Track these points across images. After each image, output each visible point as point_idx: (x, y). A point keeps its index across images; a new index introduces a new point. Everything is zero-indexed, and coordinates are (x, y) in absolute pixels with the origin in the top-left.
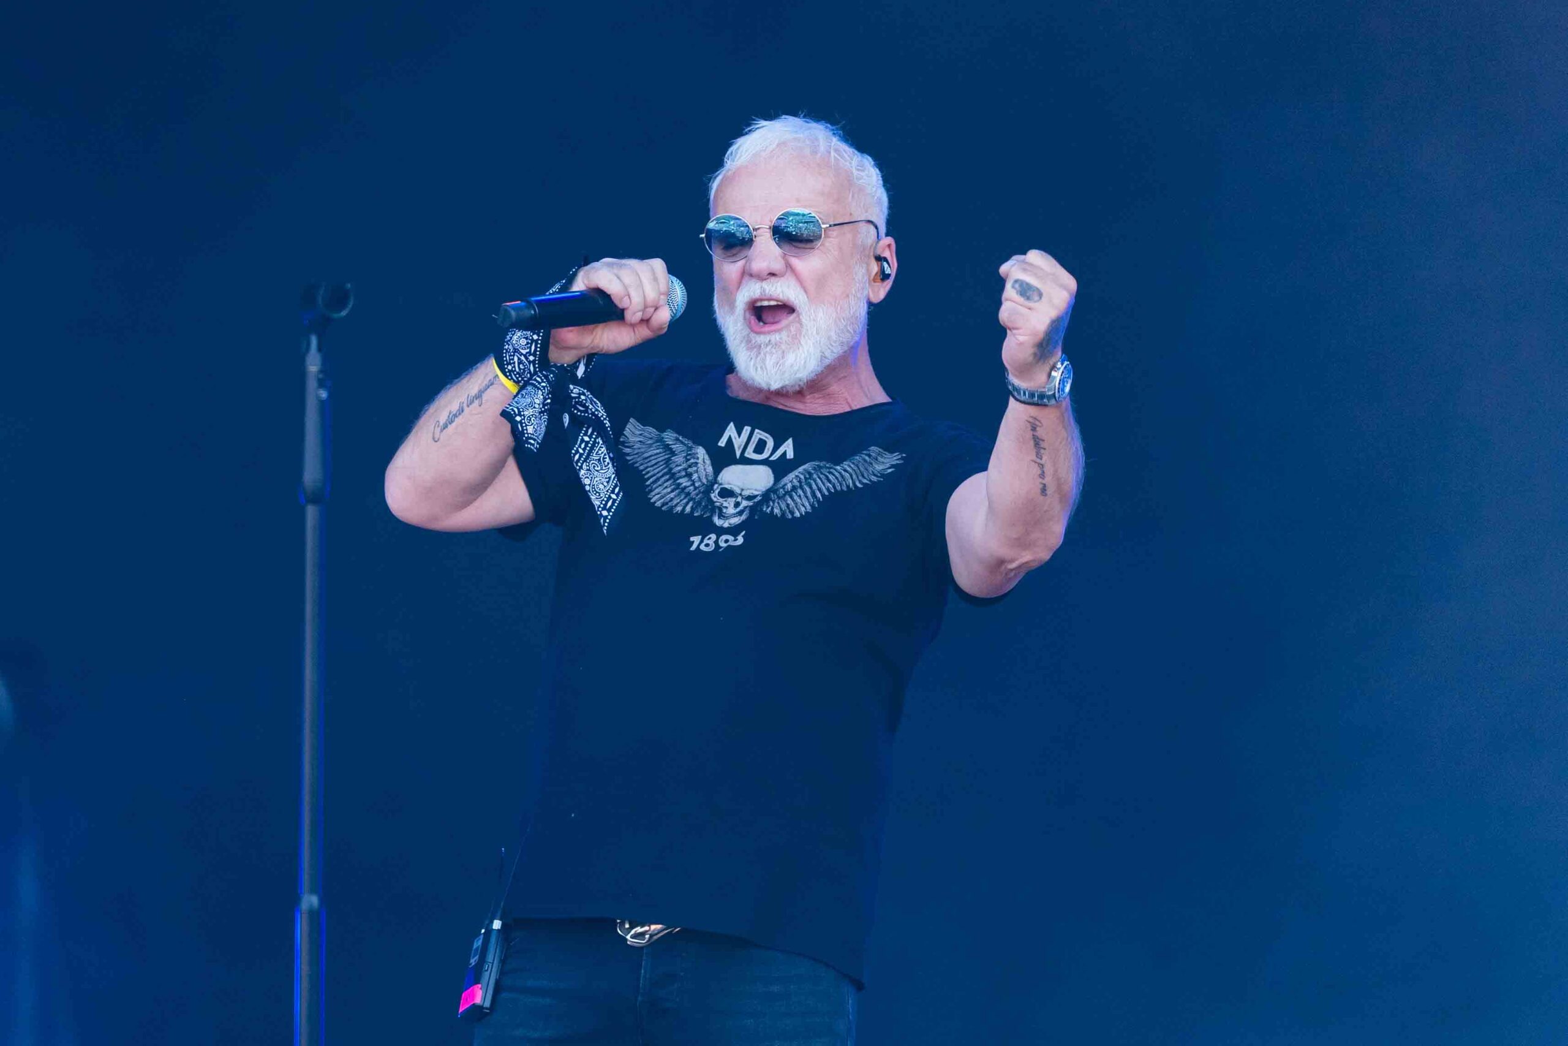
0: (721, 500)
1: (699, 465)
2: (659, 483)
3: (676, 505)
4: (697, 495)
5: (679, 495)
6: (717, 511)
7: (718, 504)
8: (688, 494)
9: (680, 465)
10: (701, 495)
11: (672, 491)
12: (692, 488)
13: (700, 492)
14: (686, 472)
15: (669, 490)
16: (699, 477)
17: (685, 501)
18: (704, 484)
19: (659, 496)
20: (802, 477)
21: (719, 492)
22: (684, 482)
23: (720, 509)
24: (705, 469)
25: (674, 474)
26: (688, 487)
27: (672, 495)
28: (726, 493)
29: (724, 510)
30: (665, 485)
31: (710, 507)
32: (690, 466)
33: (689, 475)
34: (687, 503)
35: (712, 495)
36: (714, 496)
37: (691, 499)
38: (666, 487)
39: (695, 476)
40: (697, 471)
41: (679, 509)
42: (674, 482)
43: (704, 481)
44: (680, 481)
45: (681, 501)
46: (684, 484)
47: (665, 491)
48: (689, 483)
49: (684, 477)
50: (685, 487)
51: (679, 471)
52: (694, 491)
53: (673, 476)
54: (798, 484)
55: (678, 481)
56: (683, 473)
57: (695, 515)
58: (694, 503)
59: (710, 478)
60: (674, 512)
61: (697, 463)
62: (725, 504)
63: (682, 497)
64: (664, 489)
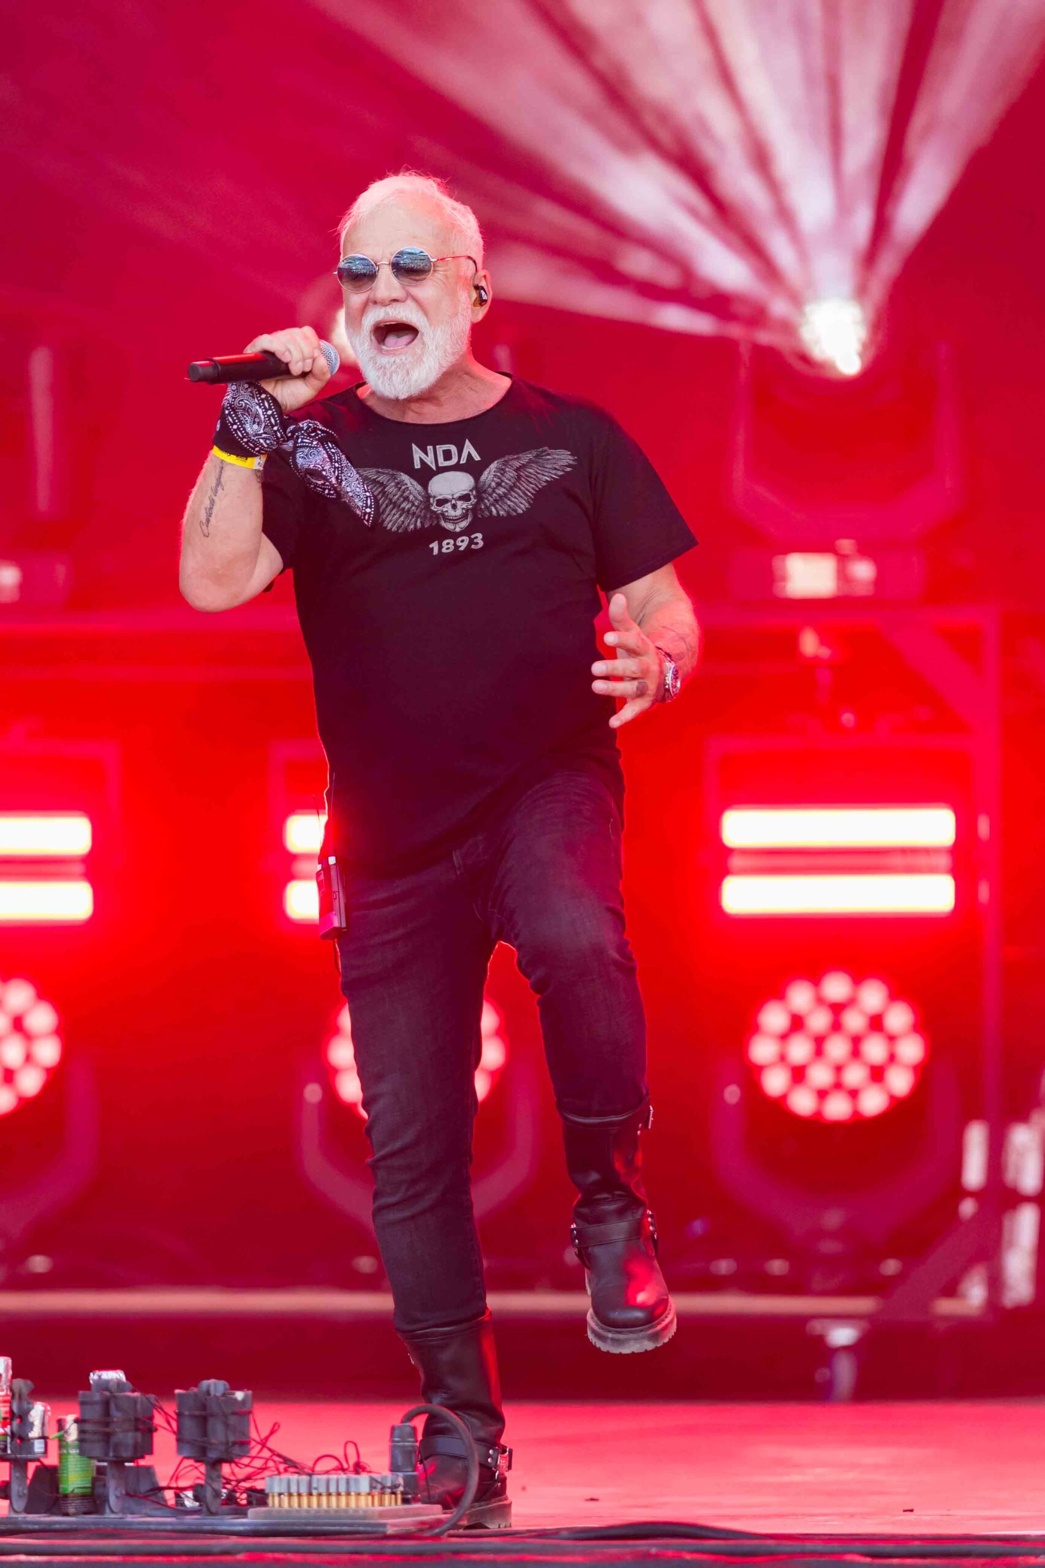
0: (440, 508)
1: (410, 488)
2: (387, 512)
3: (408, 525)
4: (421, 512)
5: (407, 517)
6: (441, 516)
7: (439, 512)
8: (414, 514)
9: (396, 495)
10: (424, 511)
11: (401, 516)
12: (413, 508)
13: (422, 509)
14: (403, 497)
15: (397, 516)
16: (414, 496)
17: (413, 519)
18: (421, 502)
19: (391, 523)
20: (498, 474)
21: (437, 505)
22: (406, 505)
23: (443, 514)
24: (416, 489)
25: (395, 503)
26: (411, 507)
27: (402, 519)
28: (441, 502)
29: (446, 514)
30: (393, 512)
31: (434, 516)
32: (404, 492)
33: (406, 499)
34: (416, 521)
35: (433, 508)
36: (434, 508)
37: (417, 518)
38: (394, 514)
39: (411, 497)
40: (410, 492)
41: (412, 527)
42: (398, 509)
43: (420, 498)
44: (403, 505)
45: (411, 520)
46: (407, 507)
47: (395, 517)
48: (410, 505)
49: (404, 501)
50: (409, 510)
51: (398, 499)
52: (417, 509)
53: (395, 505)
54: (499, 480)
55: (401, 507)
56: (402, 499)
57: (426, 526)
58: (421, 518)
59: (423, 494)
60: (409, 531)
61: (408, 488)
62: (445, 509)
63: (410, 518)
64: (393, 516)
